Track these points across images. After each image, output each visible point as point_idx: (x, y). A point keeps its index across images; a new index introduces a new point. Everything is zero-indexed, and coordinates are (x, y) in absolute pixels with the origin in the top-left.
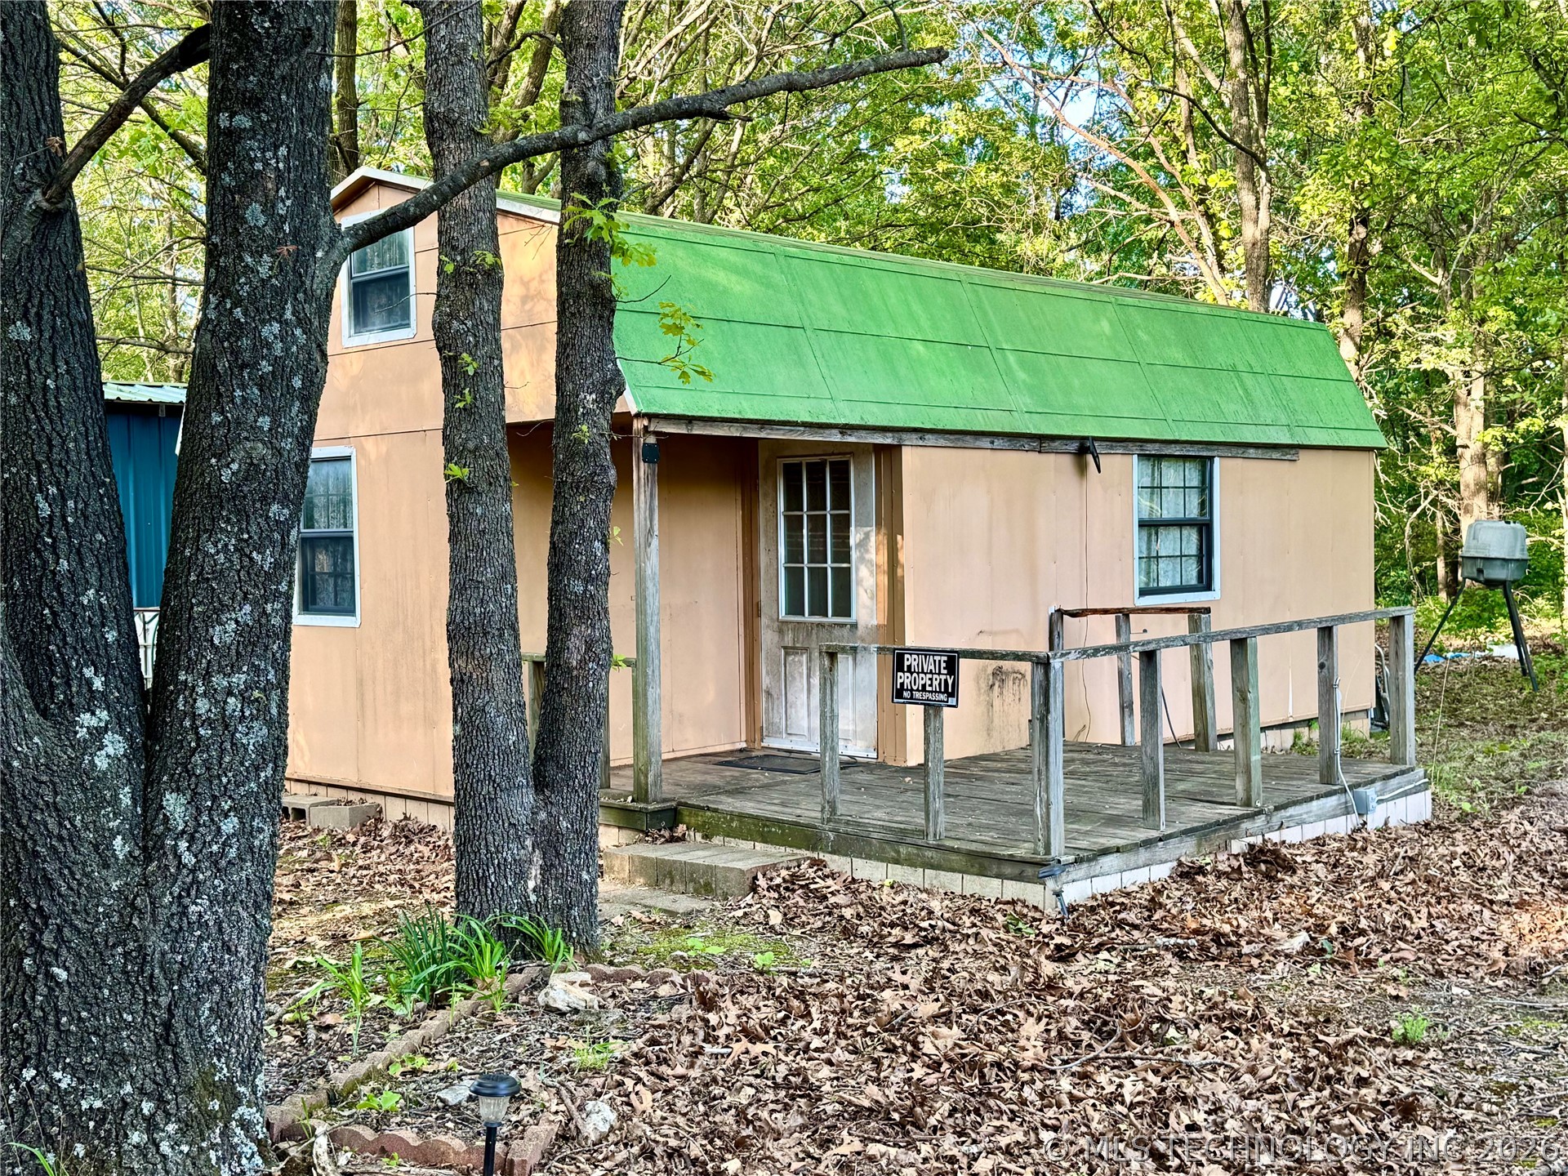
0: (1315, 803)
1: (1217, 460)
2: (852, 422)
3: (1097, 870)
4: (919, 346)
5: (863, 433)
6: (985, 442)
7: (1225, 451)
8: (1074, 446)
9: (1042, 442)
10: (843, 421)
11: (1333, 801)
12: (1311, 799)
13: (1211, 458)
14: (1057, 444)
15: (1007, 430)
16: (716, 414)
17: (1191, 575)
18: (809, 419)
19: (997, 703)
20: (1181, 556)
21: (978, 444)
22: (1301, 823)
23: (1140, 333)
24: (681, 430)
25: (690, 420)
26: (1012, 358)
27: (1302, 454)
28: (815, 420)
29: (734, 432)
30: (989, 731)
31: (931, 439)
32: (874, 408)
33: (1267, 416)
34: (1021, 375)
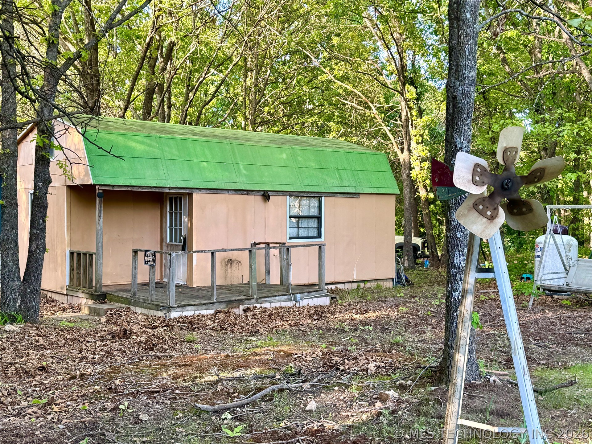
0: (277, 297)
1: (323, 198)
2: (172, 186)
3: (186, 309)
4: (205, 164)
5: (178, 190)
6: (226, 192)
7: (326, 195)
8: (262, 193)
9: (248, 192)
10: (168, 186)
11: (286, 297)
12: (276, 296)
13: (321, 197)
14: (254, 192)
15: (233, 188)
16: (121, 184)
17: (314, 233)
18: (155, 185)
19: (229, 270)
20: (309, 227)
21: (223, 192)
22: (271, 302)
23: (299, 158)
24: (111, 189)
25: (113, 186)
26: (241, 167)
27: (361, 195)
28: (158, 186)
29: (130, 189)
30: (226, 278)
31: (204, 191)
32: (182, 182)
33: (346, 183)
34: (244, 172)
